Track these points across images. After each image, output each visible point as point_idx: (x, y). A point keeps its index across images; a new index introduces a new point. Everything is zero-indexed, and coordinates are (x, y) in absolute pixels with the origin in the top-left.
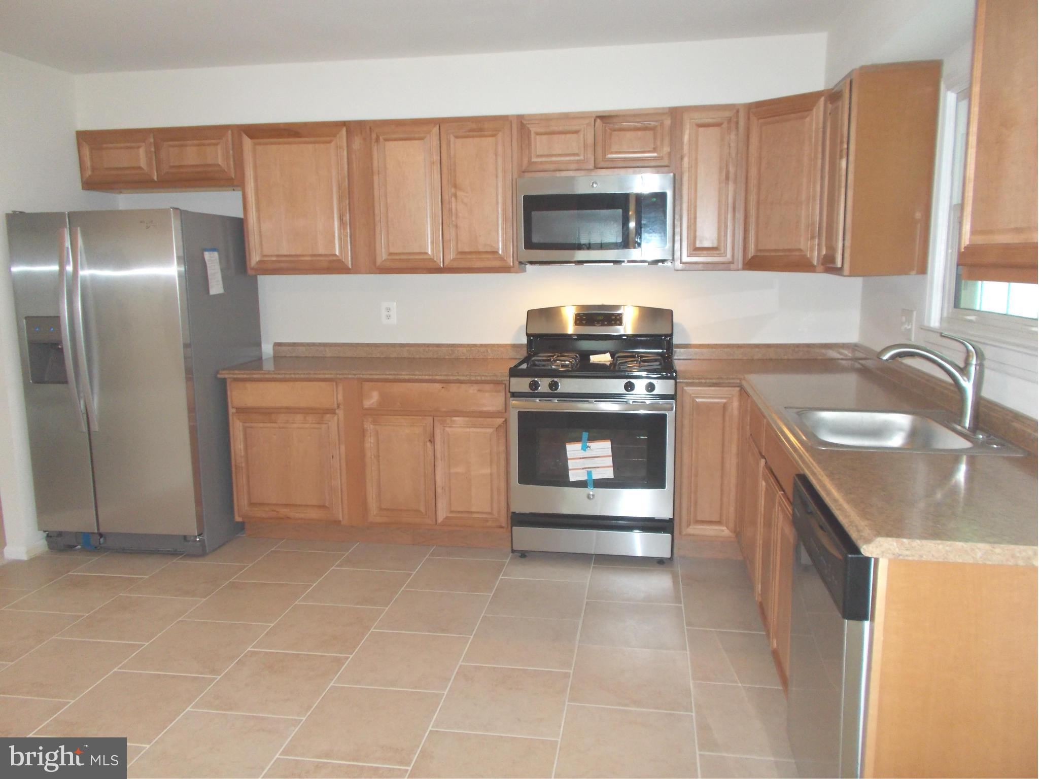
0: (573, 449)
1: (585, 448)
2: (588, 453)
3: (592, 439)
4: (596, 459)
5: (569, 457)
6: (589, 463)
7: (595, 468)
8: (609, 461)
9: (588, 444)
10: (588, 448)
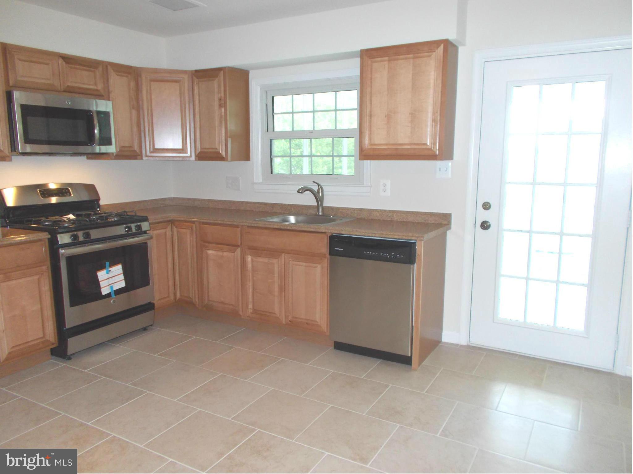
0: (102, 275)
1: (108, 272)
2: (111, 275)
3: (111, 265)
4: (115, 277)
5: (100, 280)
6: (111, 281)
7: (114, 283)
8: (122, 277)
9: (110, 269)
10: (110, 272)
